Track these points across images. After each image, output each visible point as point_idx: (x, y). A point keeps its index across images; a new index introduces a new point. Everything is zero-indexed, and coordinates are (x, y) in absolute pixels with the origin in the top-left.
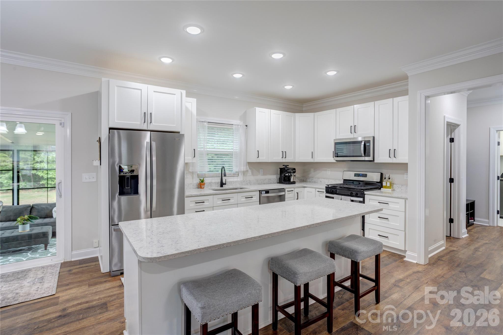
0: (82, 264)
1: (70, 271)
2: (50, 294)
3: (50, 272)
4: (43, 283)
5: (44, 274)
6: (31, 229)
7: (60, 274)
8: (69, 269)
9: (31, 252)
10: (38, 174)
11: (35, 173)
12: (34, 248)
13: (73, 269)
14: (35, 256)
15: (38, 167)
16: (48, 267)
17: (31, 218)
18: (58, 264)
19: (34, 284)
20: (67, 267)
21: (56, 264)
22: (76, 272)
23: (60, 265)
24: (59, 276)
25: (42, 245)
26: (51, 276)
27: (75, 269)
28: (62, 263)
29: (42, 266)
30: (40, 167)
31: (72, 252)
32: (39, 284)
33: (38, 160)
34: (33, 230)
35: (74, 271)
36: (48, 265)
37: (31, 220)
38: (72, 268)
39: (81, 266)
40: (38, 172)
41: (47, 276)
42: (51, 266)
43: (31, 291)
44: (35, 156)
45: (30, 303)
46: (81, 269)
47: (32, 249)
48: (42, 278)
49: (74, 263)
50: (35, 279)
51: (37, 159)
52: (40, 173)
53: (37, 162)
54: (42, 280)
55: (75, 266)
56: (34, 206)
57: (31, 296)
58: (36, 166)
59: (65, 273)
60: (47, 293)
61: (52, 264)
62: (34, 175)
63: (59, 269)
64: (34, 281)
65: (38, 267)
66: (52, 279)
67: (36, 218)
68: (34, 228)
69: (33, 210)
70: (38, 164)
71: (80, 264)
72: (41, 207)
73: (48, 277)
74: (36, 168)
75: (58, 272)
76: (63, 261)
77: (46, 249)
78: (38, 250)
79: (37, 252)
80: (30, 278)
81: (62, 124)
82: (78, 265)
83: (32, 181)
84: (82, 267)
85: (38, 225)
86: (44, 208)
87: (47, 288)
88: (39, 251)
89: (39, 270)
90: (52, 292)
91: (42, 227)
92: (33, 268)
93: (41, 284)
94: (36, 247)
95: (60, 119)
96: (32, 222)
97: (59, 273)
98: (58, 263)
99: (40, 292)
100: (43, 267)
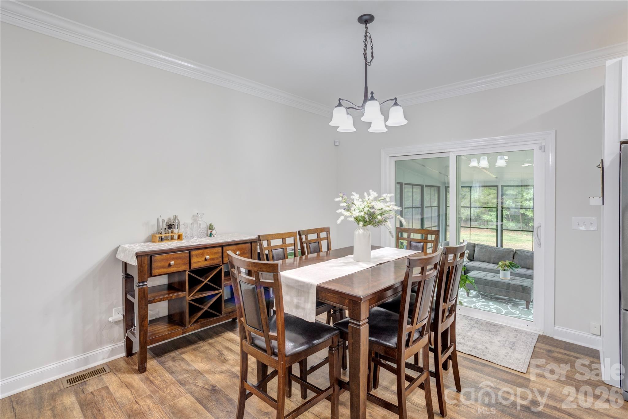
0: (569, 350)
1: (549, 351)
2: (519, 370)
3: (524, 341)
4: (513, 351)
5: (516, 339)
6: (512, 278)
7: (536, 349)
8: (548, 347)
9: (511, 305)
10: (527, 214)
11: (524, 212)
12: (515, 302)
13: (554, 352)
14: (514, 311)
15: (527, 205)
16: (522, 332)
17: (512, 266)
18: (535, 335)
19: (504, 345)
20: (547, 344)
21: (532, 333)
22: (559, 358)
23: (537, 337)
24: (533, 351)
25: (524, 301)
26: (524, 347)
27: (558, 352)
28: (541, 335)
29: (515, 328)
30: (530, 205)
31: (555, 326)
32: (509, 349)
33: (527, 197)
34: (514, 280)
35: (555, 355)
36: (523, 330)
37: (512, 268)
38: (553, 349)
39: (568, 353)
40: (527, 212)
41: (520, 344)
42: (527, 333)
43: (499, 353)
44: (524, 193)
45: (497, 367)
46: (567, 357)
47: (513, 302)
48: (514, 344)
49: (558, 344)
50: (506, 340)
51: (526, 195)
52: (529, 213)
53: (526, 200)
54: (514, 345)
55: (558, 348)
56: (517, 251)
57: (499, 360)
58: (525, 204)
59: (542, 351)
60: (517, 366)
61: (527, 331)
62: (523, 215)
63: (535, 341)
64: (504, 343)
65: (511, 327)
66: (524, 350)
67: (517, 267)
68: (515, 278)
69: (516, 256)
70: (527, 202)
71: (565, 349)
72: (525, 254)
73: (521, 346)
74: (525, 206)
75: (533, 345)
76: (541, 334)
77: (527, 308)
78: (518, 306)
79: (518, 307)
80: (502, 336)
81: (543, 148)
82: (562, 349)
83: (521, 222)
84: (568, 355)
85: (520, 275)
86: (528, 256)
87: (516, 359)
88: (520, 307)
89: (512, 331)
90: (522, 369)
91: (524, 280)
92: (506, 326)
93: (511, 350)
94: (517, 301)
95: (540, 141)
96: (513, 270)
97: (535, 347)
98: (535, 333)
99: (508, 359)
100: (516, 330)
